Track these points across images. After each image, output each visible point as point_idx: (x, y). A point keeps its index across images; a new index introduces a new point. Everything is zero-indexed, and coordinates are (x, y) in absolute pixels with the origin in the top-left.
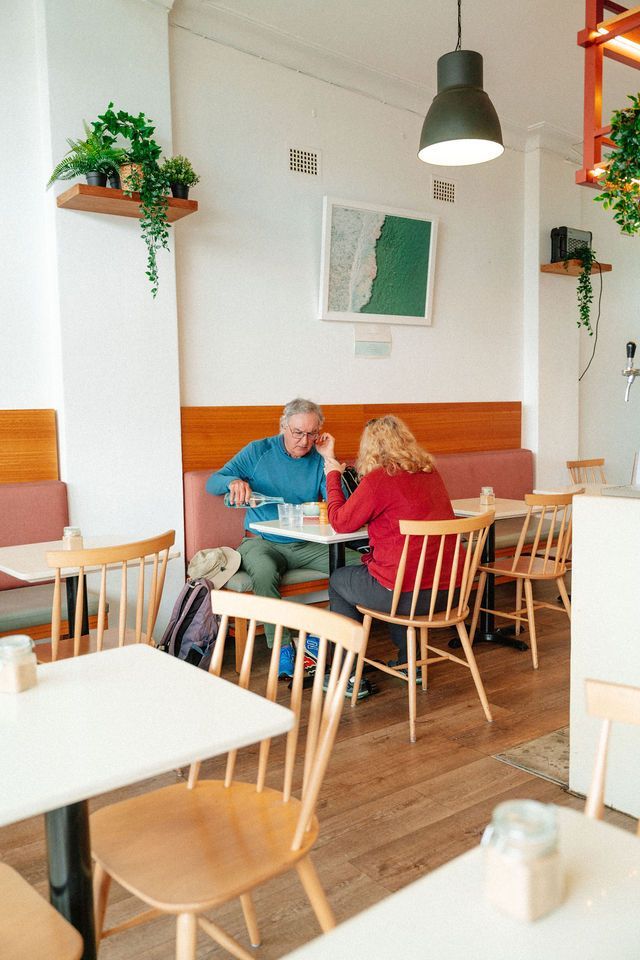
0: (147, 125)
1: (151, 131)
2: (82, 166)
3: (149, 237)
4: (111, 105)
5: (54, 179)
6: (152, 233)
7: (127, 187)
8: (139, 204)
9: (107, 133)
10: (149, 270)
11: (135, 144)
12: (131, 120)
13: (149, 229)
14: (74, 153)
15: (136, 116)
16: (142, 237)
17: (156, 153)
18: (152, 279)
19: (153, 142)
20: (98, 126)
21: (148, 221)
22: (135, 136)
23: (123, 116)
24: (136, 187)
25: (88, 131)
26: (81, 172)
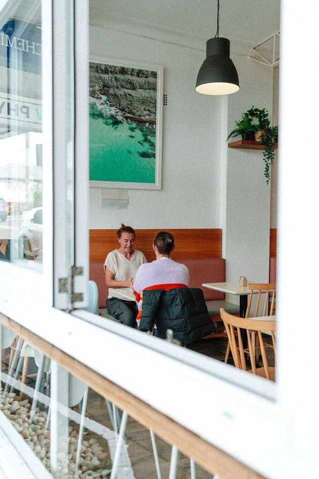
0: (266, 113)
1: (267, 115)
2: (240, 132)
3: (267, 160)
4: (253, 107)
5: (229, 137)
6: (267, 158)
7: (258, 140)
8: (264, 146)
9: (250, 117)
10: (265, 173)
11: (260, 121)
12: (259, 111)
13: (267, 156)
14: (238, 127)
15: (261, 110)
16: (264, 159)
17: (268, 124)
18: (266, 177)
19: (267, 119)
20: (246, 115)
21: (267, 153)
22: (260, 118)
23: (256, 110)
24: (263, 140)
25: (243, 116)
26: (240, 134)
